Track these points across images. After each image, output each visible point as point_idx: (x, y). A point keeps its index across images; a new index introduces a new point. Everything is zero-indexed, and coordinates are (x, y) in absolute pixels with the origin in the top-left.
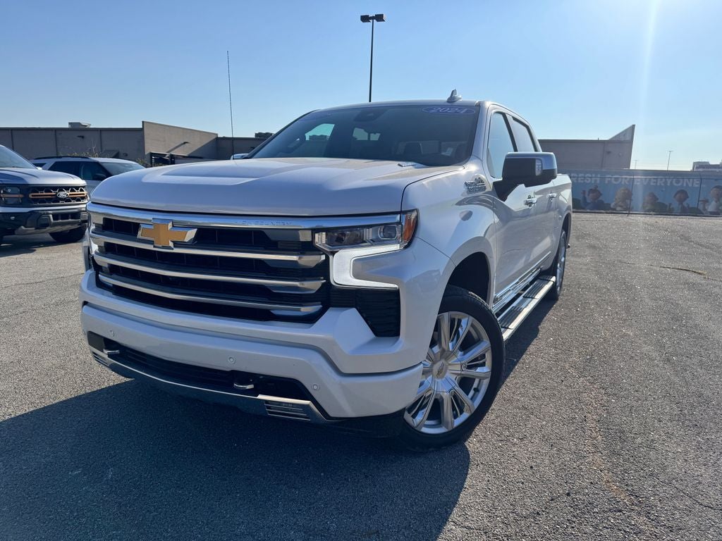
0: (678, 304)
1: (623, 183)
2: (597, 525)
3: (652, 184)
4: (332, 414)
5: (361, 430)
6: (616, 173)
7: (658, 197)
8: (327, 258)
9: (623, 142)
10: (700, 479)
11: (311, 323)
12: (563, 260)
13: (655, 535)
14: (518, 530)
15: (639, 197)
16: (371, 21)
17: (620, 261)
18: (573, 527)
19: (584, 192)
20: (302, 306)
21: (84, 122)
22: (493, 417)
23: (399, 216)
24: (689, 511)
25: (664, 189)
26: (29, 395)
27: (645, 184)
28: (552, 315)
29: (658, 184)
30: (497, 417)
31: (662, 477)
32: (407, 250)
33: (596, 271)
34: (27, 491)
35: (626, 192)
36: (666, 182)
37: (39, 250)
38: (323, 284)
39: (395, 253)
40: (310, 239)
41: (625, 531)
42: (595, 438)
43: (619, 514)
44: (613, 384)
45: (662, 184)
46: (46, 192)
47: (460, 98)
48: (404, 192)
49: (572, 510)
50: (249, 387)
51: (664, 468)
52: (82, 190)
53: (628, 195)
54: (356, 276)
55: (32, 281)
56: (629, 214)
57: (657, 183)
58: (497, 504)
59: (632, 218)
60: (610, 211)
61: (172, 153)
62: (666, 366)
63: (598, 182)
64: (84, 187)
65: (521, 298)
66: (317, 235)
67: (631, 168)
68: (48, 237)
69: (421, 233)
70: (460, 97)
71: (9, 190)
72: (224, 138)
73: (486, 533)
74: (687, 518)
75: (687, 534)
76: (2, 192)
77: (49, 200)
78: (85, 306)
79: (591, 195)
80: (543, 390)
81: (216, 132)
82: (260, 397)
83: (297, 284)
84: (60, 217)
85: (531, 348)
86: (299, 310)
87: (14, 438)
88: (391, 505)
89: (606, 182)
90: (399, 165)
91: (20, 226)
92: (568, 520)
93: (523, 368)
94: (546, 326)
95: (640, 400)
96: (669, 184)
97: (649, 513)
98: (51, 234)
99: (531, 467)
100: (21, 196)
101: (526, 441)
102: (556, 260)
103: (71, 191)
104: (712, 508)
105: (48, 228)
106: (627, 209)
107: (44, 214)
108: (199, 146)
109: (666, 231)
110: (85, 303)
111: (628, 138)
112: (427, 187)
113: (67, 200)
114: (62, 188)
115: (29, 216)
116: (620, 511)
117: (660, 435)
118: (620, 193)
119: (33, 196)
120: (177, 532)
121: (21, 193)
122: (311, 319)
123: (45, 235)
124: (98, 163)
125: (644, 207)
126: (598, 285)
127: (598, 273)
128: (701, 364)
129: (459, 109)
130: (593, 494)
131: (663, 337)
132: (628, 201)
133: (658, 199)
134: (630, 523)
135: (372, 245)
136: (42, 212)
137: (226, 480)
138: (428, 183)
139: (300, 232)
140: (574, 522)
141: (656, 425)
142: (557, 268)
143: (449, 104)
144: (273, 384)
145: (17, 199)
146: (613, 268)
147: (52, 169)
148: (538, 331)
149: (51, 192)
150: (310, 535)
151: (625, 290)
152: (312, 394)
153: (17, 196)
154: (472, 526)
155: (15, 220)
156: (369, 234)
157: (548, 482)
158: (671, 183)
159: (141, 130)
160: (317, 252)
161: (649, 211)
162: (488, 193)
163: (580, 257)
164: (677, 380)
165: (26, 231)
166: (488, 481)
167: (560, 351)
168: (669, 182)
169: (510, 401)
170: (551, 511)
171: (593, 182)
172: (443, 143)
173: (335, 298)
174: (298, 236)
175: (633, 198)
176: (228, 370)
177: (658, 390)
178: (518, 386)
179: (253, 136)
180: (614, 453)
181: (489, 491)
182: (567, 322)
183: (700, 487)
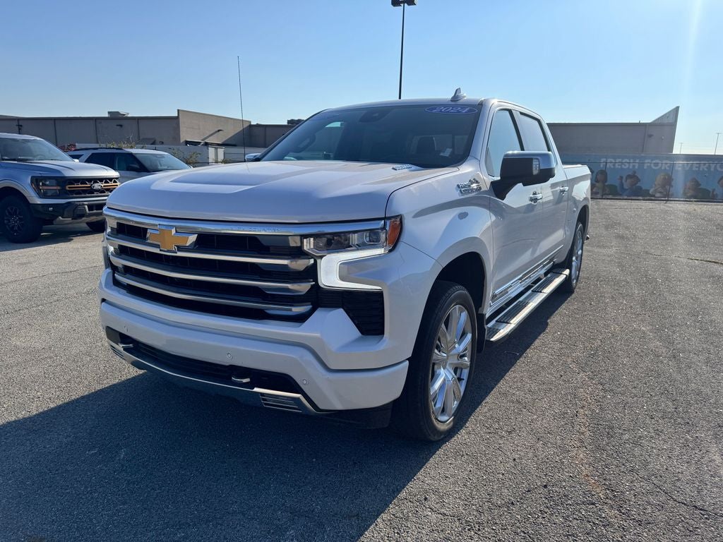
0: (698, 299)
1: (663, 168)
2: (568, 516)
3: (694, 169)
4: (321, 407)
5: (351, 422)
6: (656, 158)
7: (700, 183)
8: (315, 261)
9: (667, 125)
10: (680, 476)
11: (300, 322)
12: (580, 252)
13: (623, 528)
14: (490, 518)
15: (680, 183)
16: (402, 5)
17: (647, 253)
18: (544, 518)
19: (621, 178)
20: (293, 306)
21: (122, 112)
22: (486, 410)
23: (383, 222)
24: (662, 507)
25: (707, 175)
26: (57, 379)
27: (687, 169)
28: (564, 309)
29: (701, 169)
30: (489, 410)
31: (642, 473)
32: (391, 253)
33: (619, 263)
34: (49, 467)
35: (667, 177)
36: (709, 168)
37: (76, 239)
38: (312, 286)
39: (380, 257)
40: (299, 245)
41: (594, 523)
42: (583, 433)
43: (591, 506)
44: (612, 380)
45: (706, 169)
46: (81, 184)
47: (465, 97)
48: (388, 199)
49: (546, 501)
50: (245, 381)
51: (646, 464)
52: (115, 182)
53: (668, 181)
54: (342, 278)
55: (68, 270)
56: (668, 200)
57: (699, 167)
58: (474, 493)
59: (670, 205)
60: (648, 198)
61: (206, 141)
62: (670, 363)
63: (636, 167)
64: (117, 178)
65: (530, 292)
66: (305, 240)
67: (674, 153)
68: (84, 226)
69: (404, 238)
70: (465, 95)
71: (48, 183)
72: (258, 126)
73: (459, 520)
74: (658, 513)
75: (655, 528)
76: (41, 184)
77: (85, 192)
78: (103, 303)
79: (629, 181)
80: (540, 384)
81: (250, 120)
82: (256, 389)
83: (289, 286)
84: (94, 208)
85: (537, 343)
86: (291, 310)
87: (41, 419)
88: (374, 490)
89: (645, 168)
90: (393, 169)
91: (58, 216)
92: (541, 511)
93: (524, 362)
94: (556, 320)
95: (636, 396)
96: (712, 169)
97: (621, 507)
98: (88, 223)
99: (514, 460)
100: (59, 188)
101: (514, 435)
102: (571, 253)
103: (105, 183)
104: (685, 504)
105: (83, 218)
106: (667, 196)
107: (80, 205)
108: (233, 134)
109: (703, 219)
110: (103, 300)
111: (671, 120)
112: (414, 192)
113: (102, 191)
114: (96, 180)
115: (67, 207)
116: (593, 504)
117: (649, 432)
118: (659, 179)
119: (69, 188)
120: (177, 509)
121: (58, 185)
122: (301, 319)
123: (82, 224)
124: (131, 154)
125: (685, 194)
126: (618, 278)
127: (620, 265)
128: (707, 362)
129: (462, 108)
130: (570, 487)
131: (674, 332)
132: (667, 187)
133: (700, 185)
134: (600, 516)
135: (358, 250)
136: (78, 203)
137: (225, 463)
138: (415, 188)
139: (290, 237)
140: (546, 513)
141: (648, 421)
142: (572, 261)
143: (453, 103)
144: (266, 378)
145: (54, 191)
146: (637, 260)
147: (88, 161)
148: (547, 324)
149: (86, 184)
150: (295, 516)
151: (645, 283)
152: (303, 388)
153: (55, 188)
154: (448, 513)
155: (53, 211)
156: (355, 238)
157: (527, 474)
158: (716, 167)
159: (177, 118)
160: (306, 257)
161: (690, 197)
162: (485, 192)
163: (604, 247)
164: (678, 377)
165: (64, 221)
166: (470, 471)
167: (564, 346)
168: (713, 166)
169: (505, 394)
170: (526, 502)
171: (631, 167)
172: (456, 137)
173: (323, 299)
174: (288, 242)
175: (673, 183)
176: (227, 364)
177: (656, 387)
178: (516, 380)
179: (286, 123)
180: (598, 448)
181: (469, 480)
182: (578, 316)
183: (678, 484)
